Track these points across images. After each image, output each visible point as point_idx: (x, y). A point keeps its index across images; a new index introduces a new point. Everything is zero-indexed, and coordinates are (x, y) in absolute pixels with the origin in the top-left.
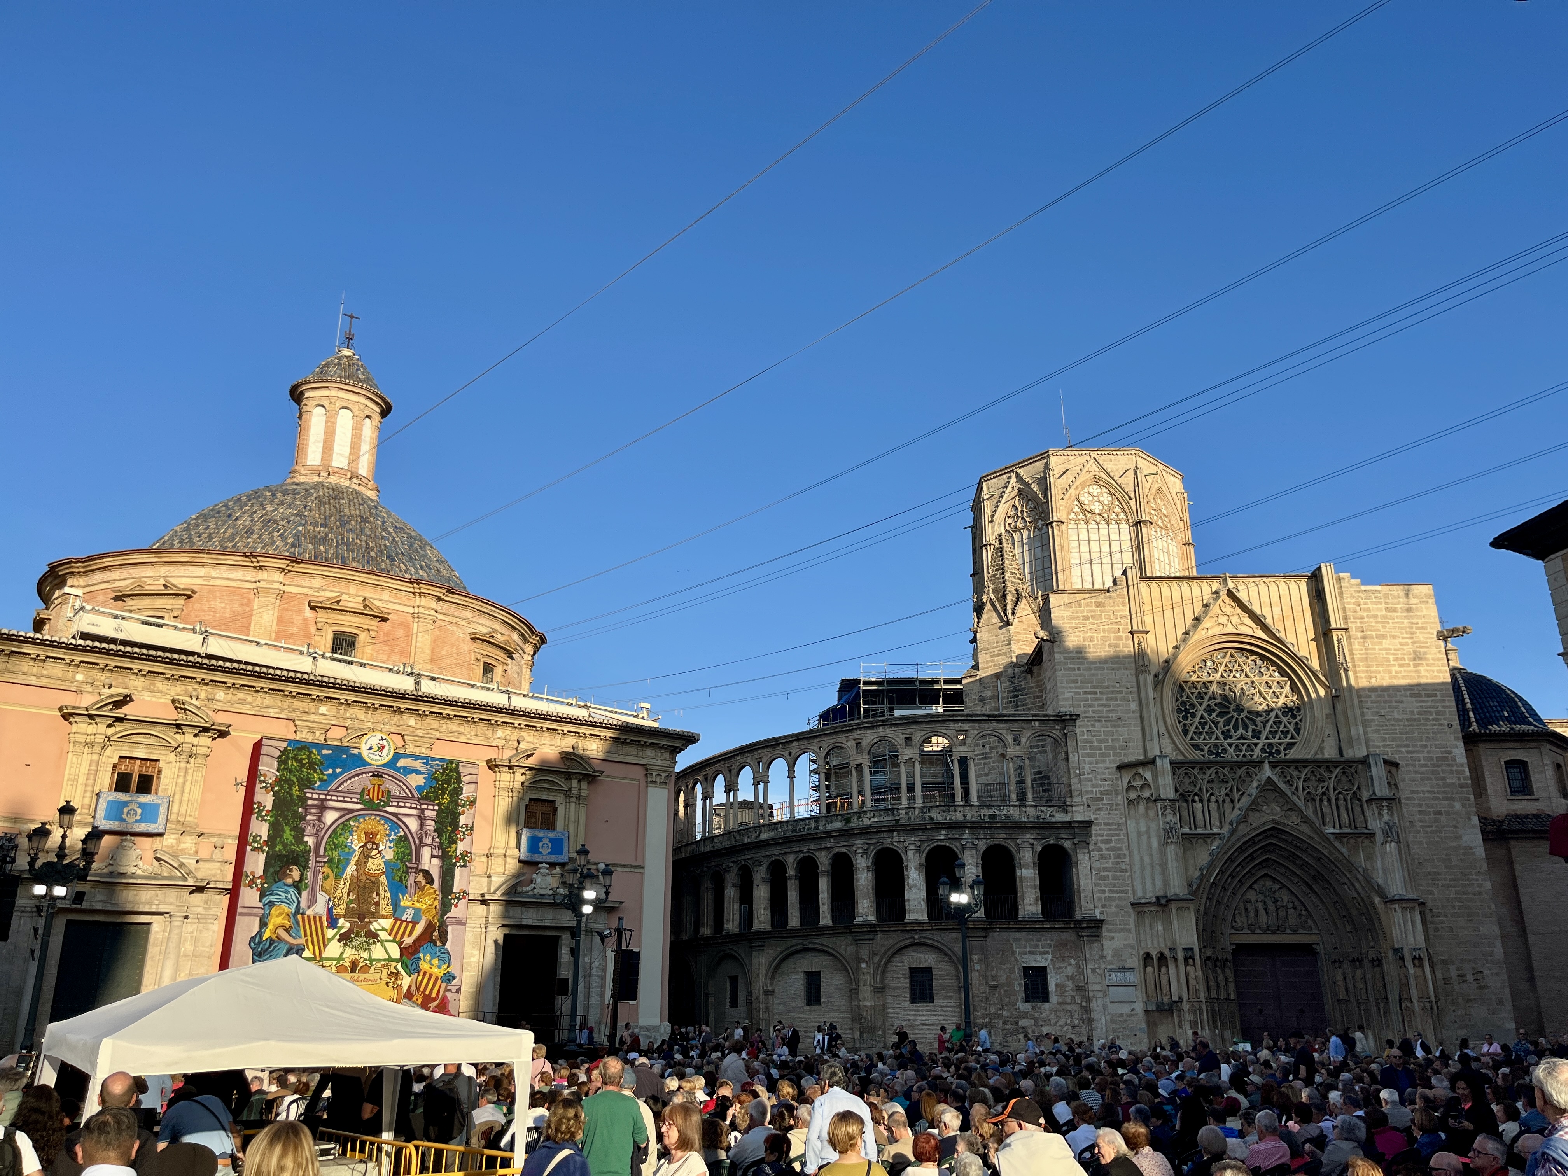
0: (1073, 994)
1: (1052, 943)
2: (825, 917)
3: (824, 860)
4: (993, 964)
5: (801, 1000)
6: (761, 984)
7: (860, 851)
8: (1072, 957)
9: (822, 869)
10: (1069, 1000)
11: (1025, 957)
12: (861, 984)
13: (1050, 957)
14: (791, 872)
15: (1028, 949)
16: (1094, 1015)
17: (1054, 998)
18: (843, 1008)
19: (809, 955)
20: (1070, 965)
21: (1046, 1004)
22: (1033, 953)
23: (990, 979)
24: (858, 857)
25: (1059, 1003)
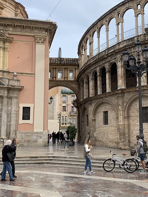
2: (108, 89)
3: (107, 66)
5: (102, 123)
6: (91, 117)
7: (119, 59)
9: (107, 70)
12: (119, 115)
14: (98, 74)
18: (115, 125)
19: (104, 105)
24: (118, 62)
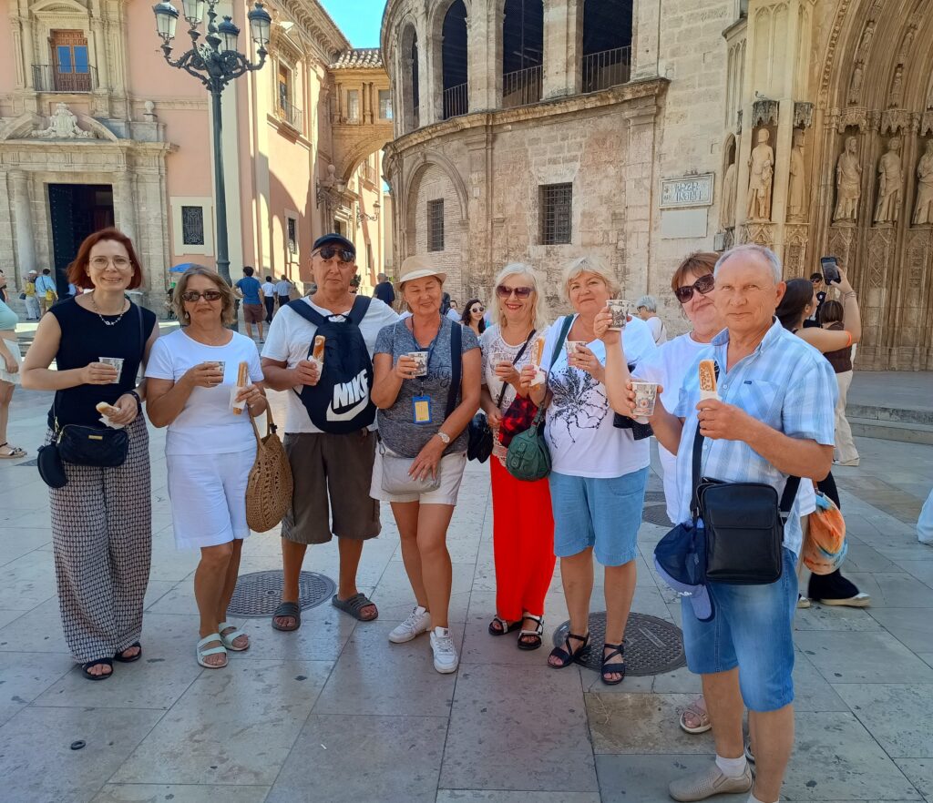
0: (606, 227)
1: (583, 139)
4: (501, 186)
8: (611, 162)
10: (599, 239)
11: (542, 169)
13: (577, 165)
15: (548, 156)
16: (631, 263)
17: (577, 236)
20: (607, 177)
21: (566, 246)
22: (554, 162)
23: (495, 209)
25: (583, 245)
